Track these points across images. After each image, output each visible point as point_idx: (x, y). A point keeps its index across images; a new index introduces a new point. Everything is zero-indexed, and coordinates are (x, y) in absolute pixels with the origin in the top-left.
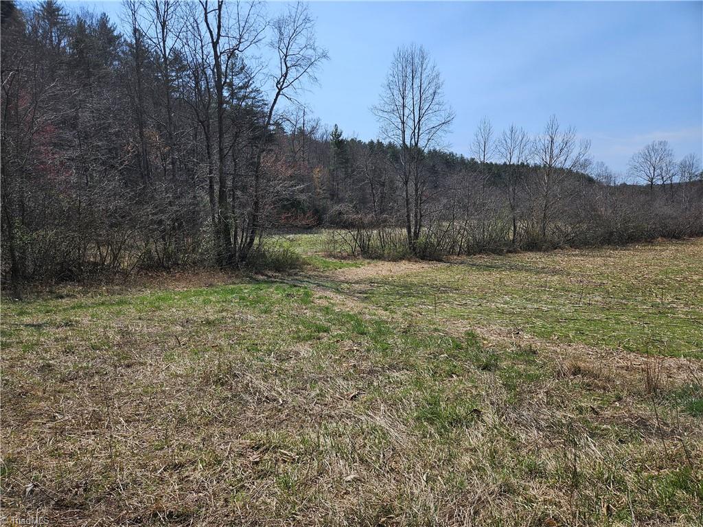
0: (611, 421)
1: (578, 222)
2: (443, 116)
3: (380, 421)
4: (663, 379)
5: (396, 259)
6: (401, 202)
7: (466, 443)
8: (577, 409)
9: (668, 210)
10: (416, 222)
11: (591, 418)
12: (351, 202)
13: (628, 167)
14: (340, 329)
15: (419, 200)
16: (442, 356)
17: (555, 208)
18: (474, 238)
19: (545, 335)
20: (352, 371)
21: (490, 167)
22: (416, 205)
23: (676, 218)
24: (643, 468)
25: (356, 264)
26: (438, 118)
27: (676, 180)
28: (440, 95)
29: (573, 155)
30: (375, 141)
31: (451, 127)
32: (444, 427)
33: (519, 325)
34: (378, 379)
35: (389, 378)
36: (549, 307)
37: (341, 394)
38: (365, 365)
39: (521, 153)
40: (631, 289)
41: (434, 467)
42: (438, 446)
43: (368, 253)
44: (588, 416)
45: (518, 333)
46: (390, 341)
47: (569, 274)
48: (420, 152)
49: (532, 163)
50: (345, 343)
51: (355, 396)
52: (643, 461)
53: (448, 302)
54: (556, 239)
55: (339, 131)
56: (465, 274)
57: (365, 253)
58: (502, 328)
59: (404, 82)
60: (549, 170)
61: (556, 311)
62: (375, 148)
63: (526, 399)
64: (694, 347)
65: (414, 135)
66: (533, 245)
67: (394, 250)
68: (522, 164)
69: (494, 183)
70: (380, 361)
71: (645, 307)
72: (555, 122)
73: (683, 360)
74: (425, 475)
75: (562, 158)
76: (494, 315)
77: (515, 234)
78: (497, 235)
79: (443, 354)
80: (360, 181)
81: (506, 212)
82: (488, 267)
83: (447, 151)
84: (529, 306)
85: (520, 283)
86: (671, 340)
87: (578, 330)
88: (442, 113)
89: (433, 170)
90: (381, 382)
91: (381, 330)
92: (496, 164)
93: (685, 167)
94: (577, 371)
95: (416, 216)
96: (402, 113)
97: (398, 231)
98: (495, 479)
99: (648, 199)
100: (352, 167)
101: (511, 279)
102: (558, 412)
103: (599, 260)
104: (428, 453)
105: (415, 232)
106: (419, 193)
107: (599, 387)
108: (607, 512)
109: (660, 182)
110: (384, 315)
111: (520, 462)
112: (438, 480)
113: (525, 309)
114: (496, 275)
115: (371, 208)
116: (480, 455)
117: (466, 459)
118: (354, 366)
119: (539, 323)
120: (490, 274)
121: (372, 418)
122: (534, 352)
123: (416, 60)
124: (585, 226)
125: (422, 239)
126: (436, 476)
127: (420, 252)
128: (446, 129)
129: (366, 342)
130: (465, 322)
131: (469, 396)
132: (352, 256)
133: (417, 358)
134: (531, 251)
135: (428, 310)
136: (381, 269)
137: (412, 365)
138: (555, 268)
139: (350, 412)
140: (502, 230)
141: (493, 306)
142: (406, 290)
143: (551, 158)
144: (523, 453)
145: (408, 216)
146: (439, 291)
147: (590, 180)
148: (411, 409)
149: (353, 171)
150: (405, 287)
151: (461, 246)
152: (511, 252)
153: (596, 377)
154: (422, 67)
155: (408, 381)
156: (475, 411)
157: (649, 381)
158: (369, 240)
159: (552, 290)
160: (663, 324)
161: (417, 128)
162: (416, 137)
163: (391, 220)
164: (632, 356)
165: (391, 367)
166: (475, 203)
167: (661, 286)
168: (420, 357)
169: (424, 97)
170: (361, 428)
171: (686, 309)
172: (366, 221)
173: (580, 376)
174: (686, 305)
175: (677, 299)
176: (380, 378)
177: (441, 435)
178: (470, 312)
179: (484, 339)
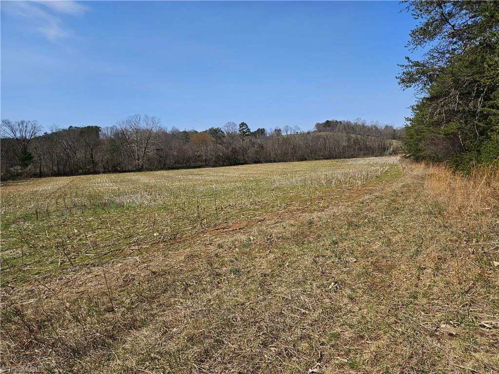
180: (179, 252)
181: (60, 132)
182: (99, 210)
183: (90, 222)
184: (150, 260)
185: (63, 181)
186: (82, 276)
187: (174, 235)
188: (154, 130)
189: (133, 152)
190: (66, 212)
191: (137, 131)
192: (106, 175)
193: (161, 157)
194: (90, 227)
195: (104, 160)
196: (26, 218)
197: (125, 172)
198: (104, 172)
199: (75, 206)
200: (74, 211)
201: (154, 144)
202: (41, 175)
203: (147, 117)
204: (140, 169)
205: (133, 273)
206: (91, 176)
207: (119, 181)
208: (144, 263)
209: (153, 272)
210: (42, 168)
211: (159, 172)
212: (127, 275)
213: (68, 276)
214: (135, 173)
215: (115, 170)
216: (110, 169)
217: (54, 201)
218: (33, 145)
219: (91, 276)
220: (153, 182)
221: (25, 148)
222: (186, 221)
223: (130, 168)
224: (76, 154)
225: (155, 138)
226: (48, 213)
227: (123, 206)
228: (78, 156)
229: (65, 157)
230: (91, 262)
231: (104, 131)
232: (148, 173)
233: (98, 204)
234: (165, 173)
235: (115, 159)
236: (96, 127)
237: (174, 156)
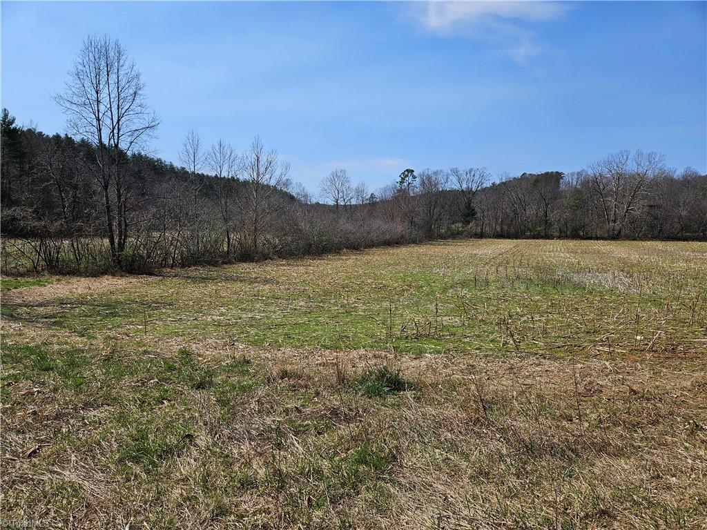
0: (312, 416)
1: (284, 235)
2: (147, 119)
3: (70, 475)
4: (350, 370)
5: (96, 273)
6: (101, 208)
7: (178, 474)
8: (284, 411)
9: (349, 227)
10: (120, 232)
11: (296, 417)
12: (31, 205)
13: (320, 189)
14: (14, 368)
15: (123, 208)
16: (152, 381)
17: (264, 222)
18: (189, 250)
19: (257, 343)
20: (30, 420)
21: (201, 177)
22: (120, 213)
23: (355, 233)
24: (336, 454)
25: (40, 281)
26: (141, 121)
27: (354, 202)
28: (141, 97)
29: (277, 174)
30: (63, 136)
31: (156, 132)
32: (153, 463)
33: (234, 336)
34: (68, 423)
35: (83, 419)
36: (262, 315)
37: (14, 453)
38: (50, 409)
39: (230, 167)
40: (327, 293)
41: (139, 513)
42: (144, 486)
43: (57, 268)
44: (293, 416)
45: (234, 344)
46: (87, 374)
47: (278, 283)
48: (122, 154)
49: (241, 178)
50: (21, 385)
51: (34, 452)
52: (335, 447)
53: (161, 320)
54: (266, 251)
55: (10, 117)
56: (179, 288)
57: (53, 267)
58: (218, 341)
59: (98, 74)
60: (256, 186)
61: (268, 318)
62: (62, 144)
63: (239, 411)
64: (369, 339)
65: (113, 135)
66: (247, 256)
67: (93, 263)
68: (233, 178)
69: (206, 195)
70: (71, 400)
71: (336, 308)
72: (259, 141)
73: (362, 351)
74: (128, 525)
75: (267, 176)
76: (211, 329)
77: (229, 245)
78: (212, 246)
79: (153, 379)
80: (42, 180)
81: (219, 224)
82: (204, 279)
83: (155, 156)
84: (244, 316)
85: (236, 293)
86: (355, 334)
87: (286, 334)
88: (145, 116)
89: (138, 176)
90: (73, 426)
91: (74, 360)
92: (207, 176)
93: (359, 192)
94: (284, 375)
95: (120, 225)
96: (96, 109)
97: (97, 242)
98: (207, 505)
99: (335, 216)
100: (30, 163)
101: (226, 290)
102: (267, 418)
103: (302, 269)
104: (132, 499)
105: (119, 243)
106: (123, 199)
107: (302, 387)
108: (308, 503)
109: (343, 203)
110: (78, 341)
111: (232, 479)
112: (144, 526)
113: (240, 319)
114: (211, 287)
115: (59, 215)
116: (192, 482)
117: (177, 492)
118: (35, 413)
119: (253, 331)
120: (206, 286)
121: (59, 474)
122: (248, 362)
123: (112, 54)
124: (290, 238)
125: (128, 251)
126: (142, 522)
127: (126, 266)
128: (151, 134)
129: (51, 379)
130: (179, 339)
131: (181, 422)
132: (33, 271)
133: (121, 388)
134: (245, 262)
135: (138, 330)
136: (75, 286)
137: (115, 399)
138: (266, 278)
139: (26, 474)
140: (216, 241)
141: (209, 319)
142: (110, 309)
143: (258, 175)
144: (236, 468)
145: (110, 225)
146: (150, 306)
147: (292, 198)
148: (112, 452)
149: (31, 168)
150: (108, 306)
151: (174, 258)
152: (226, 263)
153: (300, 377)
154: (118, 62)
155: (110, 418)
156: (188, 436)
157: (339, 372)
158: (58, 253)
159: (264, 298)
160: (349, 322)
161: (116, 128)
162: (116, 137)
163: (88, 229)
164: (327, 352)
165: (87, 406)
166: (187, 214)
167: (347, 290)
168: (125, 387)
169: (122, 95)
170: (43, 491)
171: (364, 307)
172: (52, 229)
173: (286, 379)
174: (364, 304)
175: (358, 299)
176: (71, 421)
177: (148, 472)
178: (185, 328)
179: (199, 356)
180: (681, 373)
181: (511, 181)
182: (549, 288)
183: (536, 302)
184: (628, 373)
185: (506, 245)
186: (529, 366)
187: (673, 345)
188: (650, 174)
189: (607, 209)
190: (508, 284)
191: (620, 177)
192: (561, 242)
193: (656, 219)
194: (536, 309)
195: (562, 219)
196: (463, 284)
197: (591, 238)
198: (559, 238)
199: (518, 278)
200: (517, 285)
201: (645, 197)
202: (481, 236)
203: (640, 153)
204: (615, 237)
205: (600, 383)
206: (540, 241)
207: (579, 251)
208: (618, 373)
209: (633, 390)
210: (484, 227)
211: (648, 244)
212: (591, 383)
213: (512, 362)
214: (606, 242)
215: (575, 236)
216: (568, 233)
217: (494, 269)
218: (478, 198)
219: (540, 369)
220: (635, 257)
221: (469, 202)
222: (695, 328)
223: (599, 233)
224: (525, 210)
225: (650, 186)
226: (487, 283)
227: (584, 288)
228: (528, 213)
229: (512, 215)
230: (540, 352)
231: (567, 179)
232: (627, 243)
233: (548, 280)
234: (659, 245)
235: (578, 219)
236: (557, 172)
237: (680, 218)
